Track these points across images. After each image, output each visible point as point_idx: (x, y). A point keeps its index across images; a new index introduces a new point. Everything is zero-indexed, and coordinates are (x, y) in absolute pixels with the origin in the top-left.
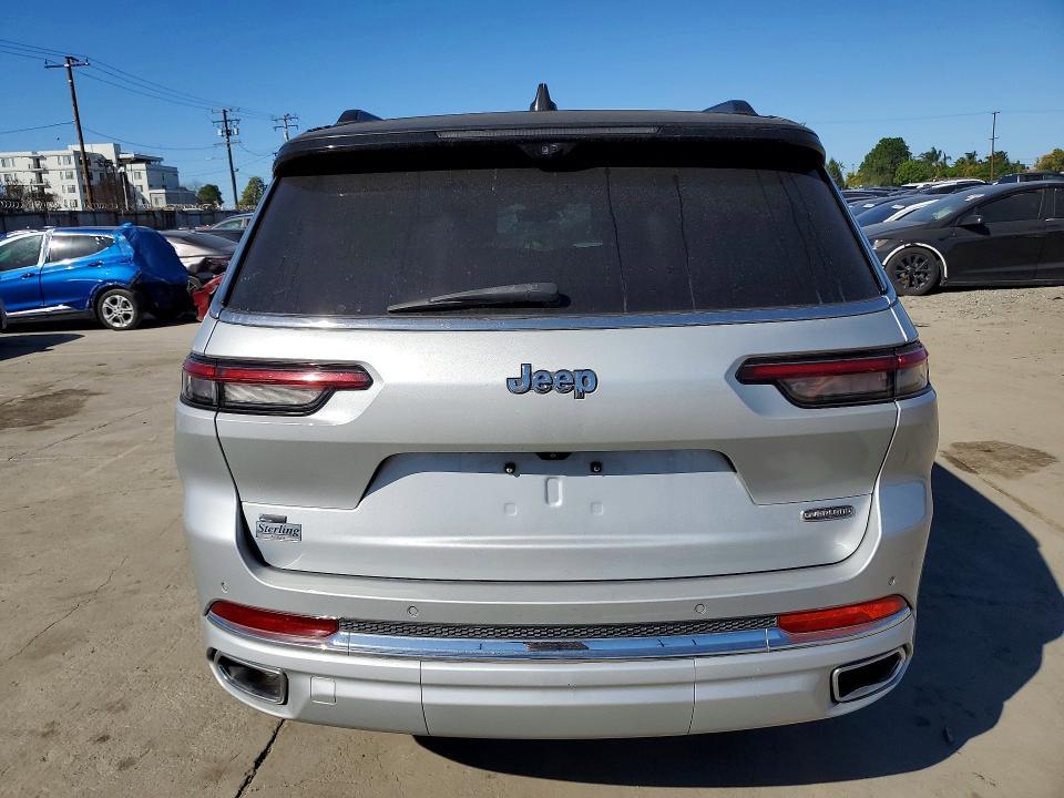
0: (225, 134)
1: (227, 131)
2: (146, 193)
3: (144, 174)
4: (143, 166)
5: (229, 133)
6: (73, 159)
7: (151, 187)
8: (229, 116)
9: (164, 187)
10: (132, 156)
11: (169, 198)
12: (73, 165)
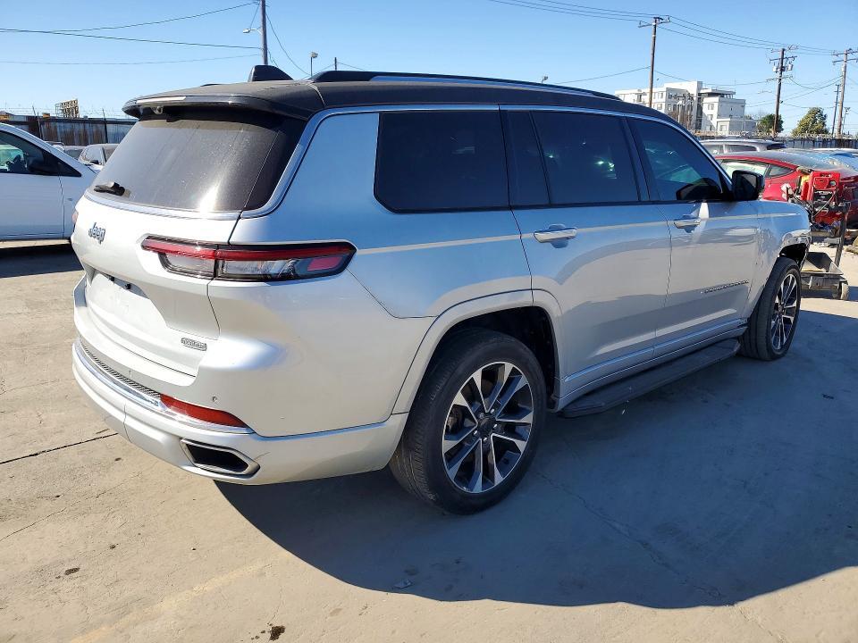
0: (779, 70)
1: (782, 67)
2: (714, 122)
3: (716, 105)
4: (716, 99)
5: (783, 69)
6: (665, 94)
7: (719, 116)
8: (787, 54)
9: (731, 116)
10: (710, 91)
11: (732, 128)
12: (664, 99)
